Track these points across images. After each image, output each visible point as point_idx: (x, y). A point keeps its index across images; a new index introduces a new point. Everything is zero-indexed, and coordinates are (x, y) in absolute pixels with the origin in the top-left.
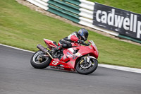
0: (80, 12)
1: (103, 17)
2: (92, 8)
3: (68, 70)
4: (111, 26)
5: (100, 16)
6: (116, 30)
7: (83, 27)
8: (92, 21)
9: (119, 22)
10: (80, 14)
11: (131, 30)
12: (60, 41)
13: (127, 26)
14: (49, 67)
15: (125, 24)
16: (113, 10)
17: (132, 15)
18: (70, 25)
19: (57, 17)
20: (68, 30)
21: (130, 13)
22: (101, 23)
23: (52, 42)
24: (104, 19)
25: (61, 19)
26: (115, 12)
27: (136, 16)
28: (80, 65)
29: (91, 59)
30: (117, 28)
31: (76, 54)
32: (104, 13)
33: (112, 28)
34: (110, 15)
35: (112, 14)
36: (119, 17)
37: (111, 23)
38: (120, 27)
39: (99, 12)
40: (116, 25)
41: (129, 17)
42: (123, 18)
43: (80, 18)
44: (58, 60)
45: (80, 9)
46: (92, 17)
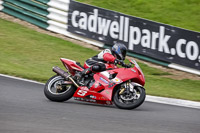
0: (48, 13)
1: (81, 20)
2: (66, 8)
3: (102, 102)
4: (93, 33)
5: (78, 19)
6: (101, 39)
7: (53, 35)
8: (66, 27)
9: (104, 27)
10: (49, 16)
11: (121, 39)
12: (88, 61)
13: (115, 33)
14: (73, 99)
15: (112, 30)
16: (96, 11)
17: (122, 18)
18: (34, 32)
19: (15, 20)
20: (32, 38)
21: (119, 15)
22: (78, 28)
23: (75, 62)
24: (83, 24)
25: (22, 23)
26: (99, 13)
27: (127, 19)
28: (119, 95)
29: (135, 87)
30: (101, 35)
31: (114, 80)
32: (83, 14)
33: (94, 36)
34: (91, 17)
35: (94, 17)
36: (104, 20)
37: (93, 29)
38: (105, 34)
39: (76, 13)
40: (100, 32)
41: (118, 21)
42: (109, 21)
43: (49, 22)
44: (86, 88)
45: (49, 9)
46: (66, 20)
